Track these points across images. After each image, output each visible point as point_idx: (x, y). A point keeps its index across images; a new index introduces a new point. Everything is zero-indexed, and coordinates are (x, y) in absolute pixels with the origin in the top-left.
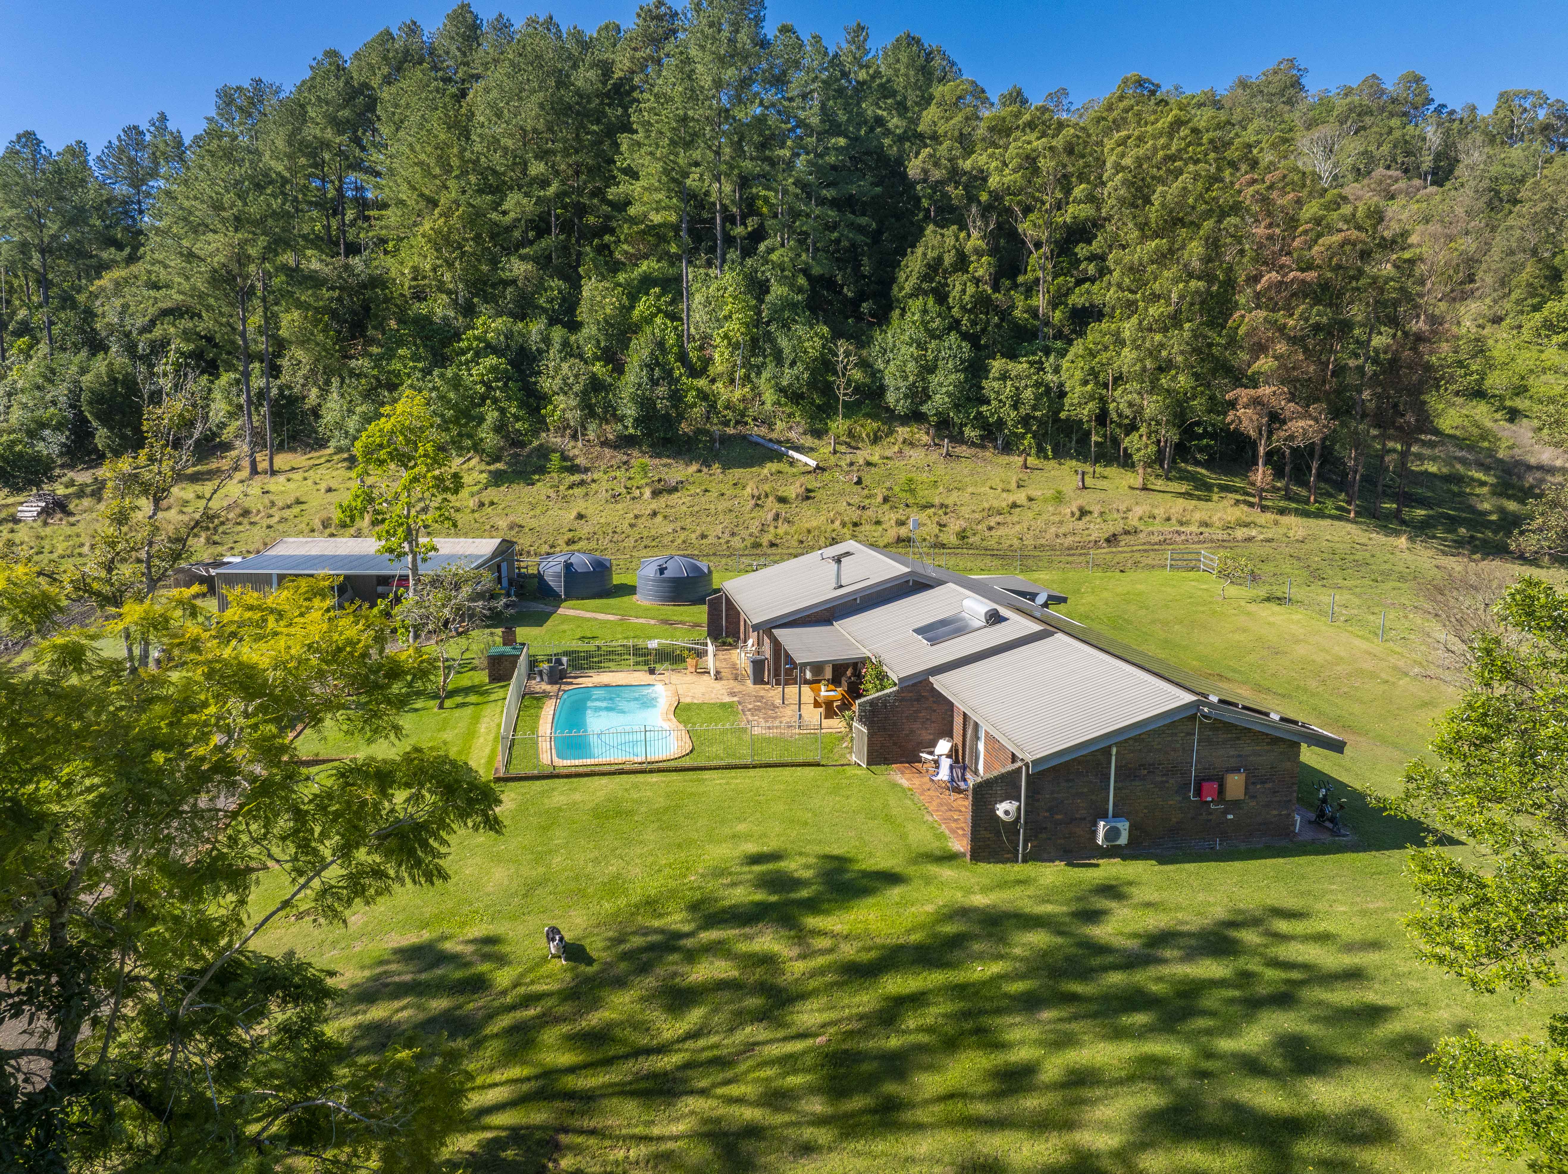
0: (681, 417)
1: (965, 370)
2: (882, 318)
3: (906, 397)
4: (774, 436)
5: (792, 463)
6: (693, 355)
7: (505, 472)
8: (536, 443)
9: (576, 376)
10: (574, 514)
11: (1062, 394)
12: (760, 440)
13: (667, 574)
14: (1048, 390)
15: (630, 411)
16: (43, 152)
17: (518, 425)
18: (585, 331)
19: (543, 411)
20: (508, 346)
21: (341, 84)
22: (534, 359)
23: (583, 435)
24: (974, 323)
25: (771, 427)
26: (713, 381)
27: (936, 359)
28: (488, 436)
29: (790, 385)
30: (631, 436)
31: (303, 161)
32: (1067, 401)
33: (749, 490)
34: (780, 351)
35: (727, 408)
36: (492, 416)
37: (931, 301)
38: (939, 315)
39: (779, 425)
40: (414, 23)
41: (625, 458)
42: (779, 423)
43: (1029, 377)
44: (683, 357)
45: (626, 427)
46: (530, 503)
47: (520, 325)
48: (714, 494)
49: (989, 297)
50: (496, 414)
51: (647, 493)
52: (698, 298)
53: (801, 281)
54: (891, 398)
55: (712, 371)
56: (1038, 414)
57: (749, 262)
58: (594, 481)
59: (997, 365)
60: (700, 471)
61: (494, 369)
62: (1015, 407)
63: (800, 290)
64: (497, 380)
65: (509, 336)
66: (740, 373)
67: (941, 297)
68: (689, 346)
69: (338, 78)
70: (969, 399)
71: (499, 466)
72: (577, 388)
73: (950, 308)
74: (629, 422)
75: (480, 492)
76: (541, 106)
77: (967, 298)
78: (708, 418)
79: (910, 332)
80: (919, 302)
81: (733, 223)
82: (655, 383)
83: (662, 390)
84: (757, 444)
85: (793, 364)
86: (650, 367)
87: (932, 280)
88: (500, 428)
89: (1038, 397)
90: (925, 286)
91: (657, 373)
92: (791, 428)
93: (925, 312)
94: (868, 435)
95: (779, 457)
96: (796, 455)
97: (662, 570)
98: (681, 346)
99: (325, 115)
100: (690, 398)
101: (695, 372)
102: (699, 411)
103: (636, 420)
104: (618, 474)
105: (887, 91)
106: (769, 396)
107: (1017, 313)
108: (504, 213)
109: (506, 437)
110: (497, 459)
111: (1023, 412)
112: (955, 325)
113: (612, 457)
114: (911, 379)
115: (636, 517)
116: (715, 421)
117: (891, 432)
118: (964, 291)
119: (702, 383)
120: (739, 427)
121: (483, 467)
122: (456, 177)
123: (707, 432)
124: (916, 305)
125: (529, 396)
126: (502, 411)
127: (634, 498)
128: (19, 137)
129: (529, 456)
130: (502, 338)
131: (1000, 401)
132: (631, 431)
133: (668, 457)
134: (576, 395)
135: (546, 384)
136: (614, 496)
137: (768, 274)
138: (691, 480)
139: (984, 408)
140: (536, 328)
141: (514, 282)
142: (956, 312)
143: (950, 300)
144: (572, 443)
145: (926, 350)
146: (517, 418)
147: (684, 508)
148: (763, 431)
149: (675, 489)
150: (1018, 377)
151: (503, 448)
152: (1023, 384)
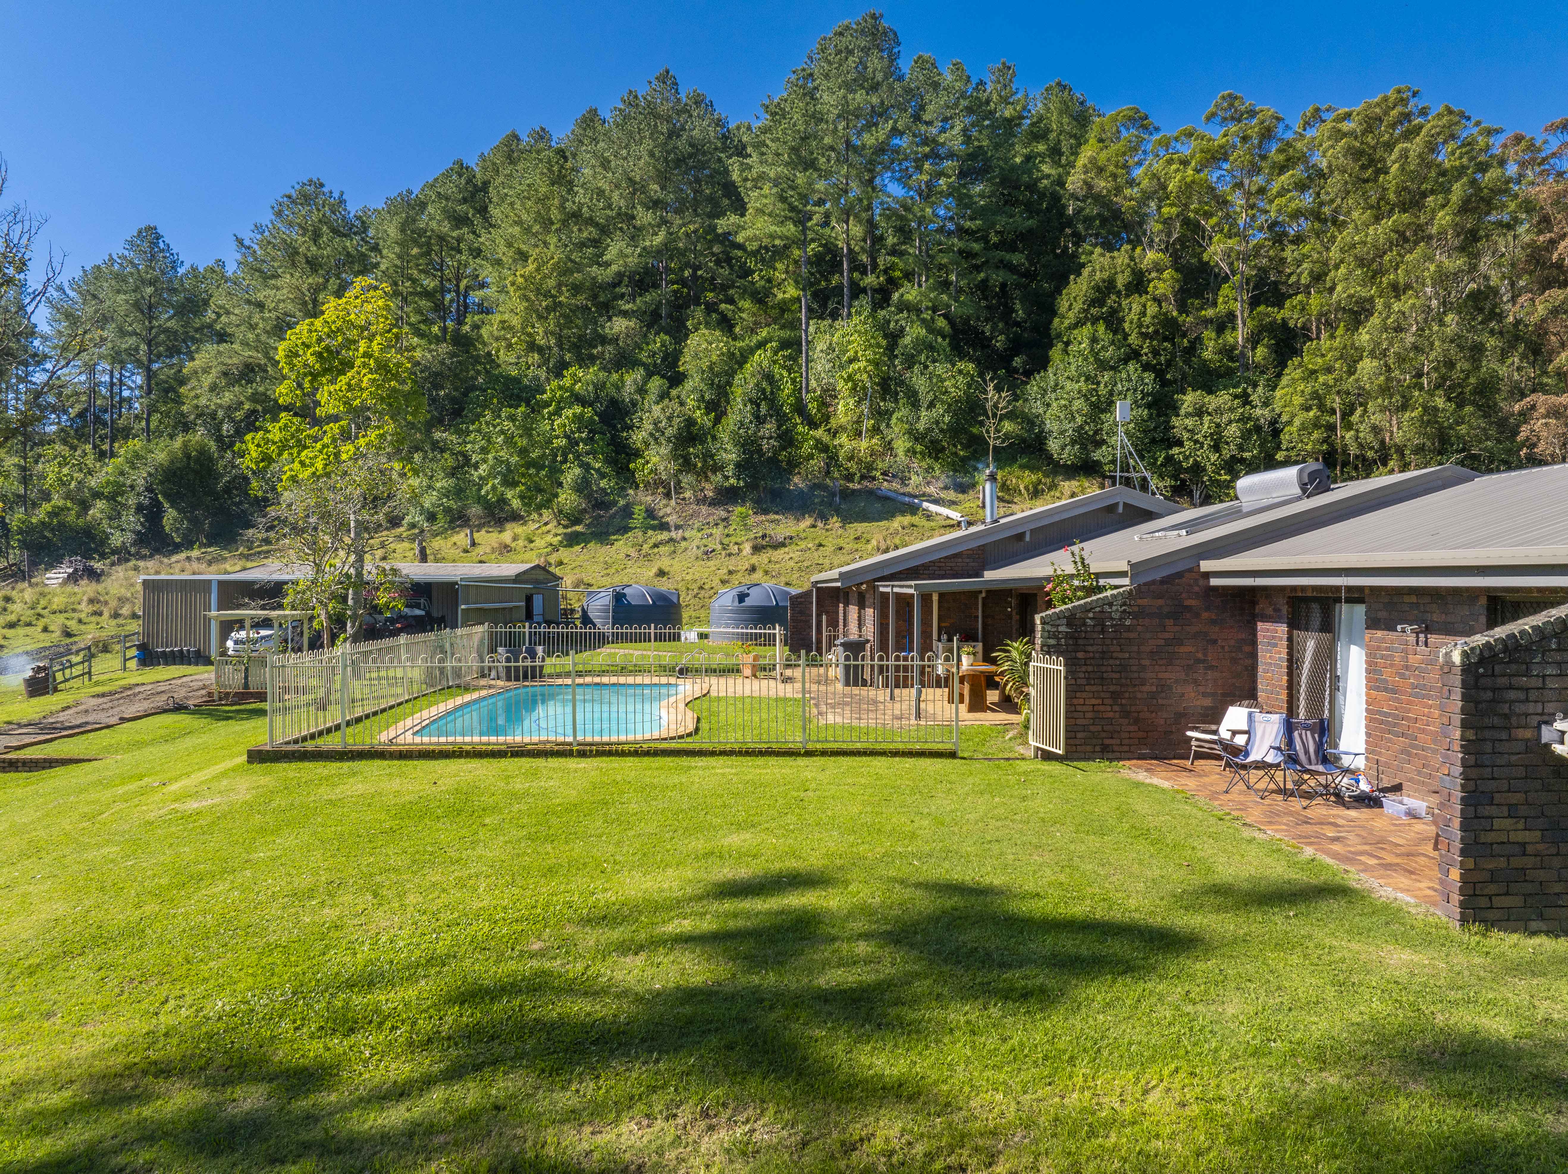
6: (812, 408)
7: (582, 534)
8: (622, 502)
9: (670, 419)
10: (654, 570)
12: (890, 494)
13: (748, 602)
14: (1258, 429)
15: (730, 455)
17: (603, 483)
18: (689, 385)
19: (632, 466)
20: (597, 397)
22: (627, 413)
23: (677, 493)
24: (1156, 353)
25: (904, 481)
26: (835, 434)
27: (1111, 393)
28: (567, 498)
29: (929, 430)
30: (732, 485)
34: (915, 393)
35: (850, 458)
36: (571, 474)
37: (1101, 328)
38: (1113, 343)
41: (723, 514)
42: (914, 478)
43: (1232, 410)
44: (800, 408)
45: (727, 478)
46: (606, 563)
47: (615, 376)
48: (829, 548)
49: (1174, 320)
50: (577, 471)
51: (747, 548)
52: (821, 346)
53: (941, 323)
54: (1053, 446)
55: (834, 424)
56: (1247, 455)
57: (882, 313)
58: (684, 539)
59: (1189, 399)
60: (814, 526)
61: (578, 418)
62: (1216, 448)
63: (940, 333)
64: (579, 430)
65: (599, 386)
66: (868, 424)
67: (1114, 321)
68: (807, 397)
72: (669, 432)
73: (1126, 336)
74: (730, 471)
77: (1147, 320)
78: (828, 473)
79: (1075, 365)
80: (1086, 330)
81: (864, 273)
82: (760, 420)
83: (770, 427)
84: (887, 498)
85: (931, 405)
86: (756, 403)
87: (1102, 306)
88: (582, 487)
89: (1246, 435)
90: (1094, 311)
91: (764, 409)
92: (928, 483)
93: (1094, 340)
94: (1027, 488)
95: (913, 510)
96: (933, 508)
97: (742, 597)
100: (806, 448)
101: (813, 424)
102: (817, 463)
103: (738, 465)
104: (714, 531)
106: (901, 445)
108: (608, 264)
109: (589, 497)
110: (577, 521)
111: (1226, 453)
113: (709, 515)
114: (1079, 420)
115: (730, 573)
116: (836, 475)
118: (1144, 314)
119: (819, 433)
120: (866, 483)
121: (561, 530)
122: (558, 230)
123: (825, 488)
124: (1082, 337)
126: (587, 467)
127: (730, 555)
130: (591, 388)
132: (732, 481)
134: (669, 440)
135: (638, 438)
137: (903, 323)
138: (803, 535)
140: (632, 378)
141: (615, 340)
142: (1133, 339)
143: (1126, 326)
144: (664, 502)
146: (603, 476)
147: (792, 563)
148: (896, 485)
149: (783, 545)
150: (1218, 411)
151: (584, 511)
152: (1225, 419)
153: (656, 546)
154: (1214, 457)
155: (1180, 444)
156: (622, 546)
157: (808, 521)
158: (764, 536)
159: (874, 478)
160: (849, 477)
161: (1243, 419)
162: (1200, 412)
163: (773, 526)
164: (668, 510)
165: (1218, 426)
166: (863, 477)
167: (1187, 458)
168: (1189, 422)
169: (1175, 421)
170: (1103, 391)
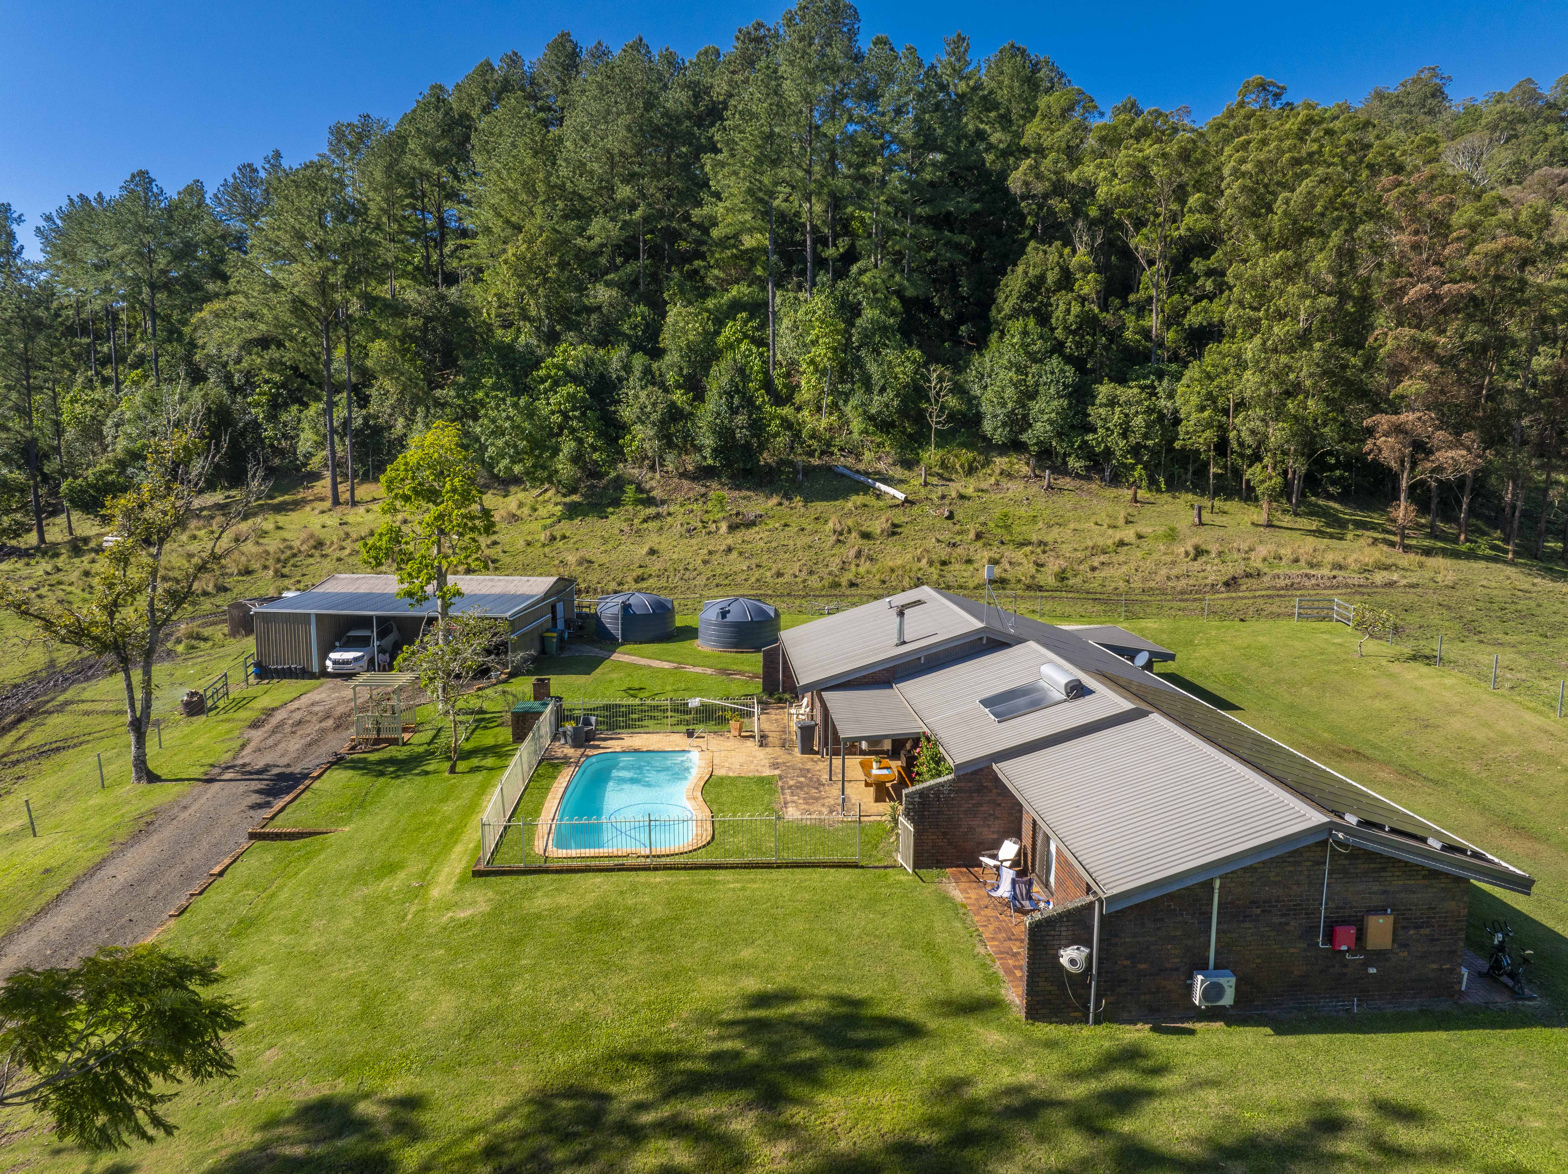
0: (762, 447)
1: (1069, 396)
2: (980, 343)
3: (1004, 424)
4: (861, 467)
5: (879, 496)
6: (779, 383)
7: (580, 504)
8: (613, 474)
9: (654, 405)
10: (646, 549)
11: (1177, 421)
12: (846, 472)
13: (730, 618)
14: (1161, 417)
15: (708, 441)
16: (155, 190)
17: (596, 456)
18: (668, 359)
19: (621, 441)
20: (587, 374)
21: (440, 116)
22: (615, 387)
23: (661, 465)
24: (1079, 345)
25: (858, 457)
26: (799, 409)
27: (1037, 384)
28: (563, 466)
29: (880, 413)
30: (709, 466)
31: (400, 191)
32: (1181, 429)
33: (831, 524)
34: (870, 377)
35: (813, 437)
36: (568, 446)
37: (1031, 323)
38: (1041, 337)
39: (868, 455)
40: (516, 54)
41: (703, 490)
42: (867, 453)
43: (1140, 402)
44: (767, 385)
45: (705, 458)
46: (603, 537)
47: (601, 352)
48: (794, 529)
49: (1095, 318)
50: (573, 444)
51: (724, 527)
52: (786, 323)
53: (894, 303)
54: (988, 426)
55: (798, 399)
56: (1150, 443)
57: (841, 284)
58: (669, 514)
59: (1104, 390)
60: (780, 504)
61: (571, 397)
62: (1124, 435)
63: (893, 313)
64: (574, 409)
65: (589, 363)
66: (827, 400)
67: (1043, 318)
68: (774, 373)
69: (437, 109)
70: (1072, 427)
71: (575, 498)
72: (654, 417)
73: (1053, 330)
74: (707, 452)
75: (552, 525)
76: (629, 129)
77: (1071, 318)
78: (792, 448)
79: (1009, 355)
80: (1019, 324)
81: (825, 244)
82: (734, 411)
83: (741, 419)
84: (843, 475)
85: (883, 390)
86: (730, 395)
87: (1033, 300)
88: (577, 459)
89: (1149, 426)
90: (1026, 306)
91: (736, 401)
92: (880, 458)
93: (1025, 333)
94: (962, 466)
95: (866, 489)
96: (884, 487)
97: (724, 614)
98: (766, 373)
99: (424, 148)
100: (773, 427)
101: (779, 400)
102: (782, 440)
103: (714, 450)
104: (695, 507)
105: (989, 103)
106: (857, 425)
107: (1128, 334)
108: (590, 238)
109: (583, 468)
110: (573, 491)
111: (1133, 440)
112: (1058, 348)
113: (690, 489)
114: (1010, 405)
115: (710, 553)
116: (800, 451)
117: (987, 463)
118: (1068, 311)
119: (786, 411)
120: (825, 458)
121: (559, 499)
122: (543, 203)
123: (791, 463)
124: (1015, 326)
125: (607, 425)
126: (580, 441)
127: (709, 533)
128: (133, 176)
129: (605, 488)
130: (581, 366)
131: (1108, 429)
132: (710, 461)
133: (748, 489)
134: (654, 424)
135: (627, 413)
136: (689, 531)
137: (860, 297)
138: (771, 513)
139: (1090, 437)
140: (617, 356)
141: (599, 308)
142: (1059, 333)
143: (1053, 321)
144: (650, 475)
145: (1027, 375)
146: (594, 449)
147: (762, 544)
148: (850, 461)
149: (753, 524)
150: (1128, 403)
151: (580, 479)
152: (1133, 410)
153: (645, 521)
154: (1122, 443)
155: (1095, 431)
156: (615, 521)
157: (775, 500)
158: (738, 514)
159: (832, 454)
160: (811, 454)
161: (1149, 411)
162: (1112, 403)
163: (745, 502)
164: (654, 482)
165: (1127, 415)
166: (823, 453)
167: (1098, 444)
168: (1103, 411)
169: (1090, 410)
170: (1030, 381)
